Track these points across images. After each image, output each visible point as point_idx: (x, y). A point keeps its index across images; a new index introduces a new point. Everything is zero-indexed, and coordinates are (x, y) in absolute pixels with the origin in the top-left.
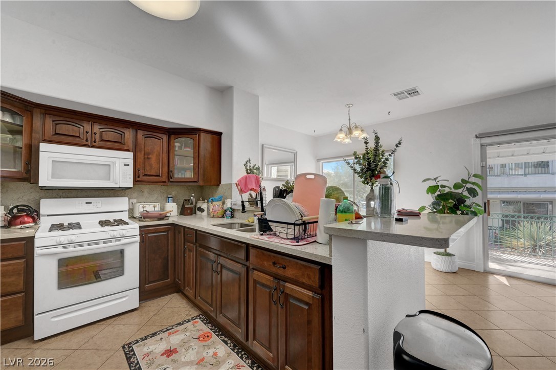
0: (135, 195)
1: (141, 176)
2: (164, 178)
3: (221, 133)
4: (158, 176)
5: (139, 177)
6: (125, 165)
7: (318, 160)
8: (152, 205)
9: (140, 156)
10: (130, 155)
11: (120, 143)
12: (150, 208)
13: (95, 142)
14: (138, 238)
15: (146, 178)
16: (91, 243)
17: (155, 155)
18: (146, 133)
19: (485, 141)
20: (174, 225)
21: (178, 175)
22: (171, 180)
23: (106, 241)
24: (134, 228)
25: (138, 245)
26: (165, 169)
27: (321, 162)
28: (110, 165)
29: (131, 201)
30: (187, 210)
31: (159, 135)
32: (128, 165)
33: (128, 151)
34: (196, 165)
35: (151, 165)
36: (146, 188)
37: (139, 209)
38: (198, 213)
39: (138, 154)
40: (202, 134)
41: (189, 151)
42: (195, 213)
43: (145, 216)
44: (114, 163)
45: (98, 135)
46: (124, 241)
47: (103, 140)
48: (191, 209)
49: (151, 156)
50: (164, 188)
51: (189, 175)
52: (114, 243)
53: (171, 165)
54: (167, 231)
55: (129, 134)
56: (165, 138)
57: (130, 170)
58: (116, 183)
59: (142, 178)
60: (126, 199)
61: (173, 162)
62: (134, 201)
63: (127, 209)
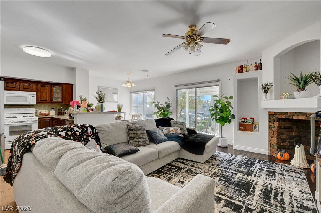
0: (38, 108)
1: (39, 101)
2: (49, 101)
3: (73, 84)
4: (47, 100)
5: (38, 101)
6: (33, 97)
7: (131, 93)
8: (44, 111)
9: (39, 93)
10: (35, 93)
11: (31, 89)
12: (43, 112)
13: (21, 89)
14: (37, 122)
15: (41, 101)
16: (20, 122)
17: (45, 93)
18: (41, 85)
19: (177, 88)
20: (52, 118)
21: (55, 100)
22: (52, 102)
23: (25, 122)
24: (36, 118)
25: (37, 124)
26: (50, 98)
27: (132, 93)
28: (27, 97)
29: (36, 110)
30: (60, 113)
31: (47, 85)
32: (34, 97)
33: (34, 92)
34: (62, 96)
35: (43, 97)
36: (43, 105)
37: (39, 112)
38: (65, 114)
39: (38, 93)
40: (64, 86)
41: (59, 91)
42: (64, 115)
43: (41, 114)
44: (28, 96)
45: (22, 87)
46: (32, 122)
47: (24, 88)
48: (61, 113)
49: (43, 93)
50: (50, 105)
51: (59, 100)
52: (28, 122)
53: (52, 96)
54: (49, 120)
55: (34, 86)
56: (49, 86)
57: (35, 98)
58: (29, 103)
59: (40, 101)
60: (34, 109)
61: (53, 96)
62: (38, 110)
63: (34, 112)
